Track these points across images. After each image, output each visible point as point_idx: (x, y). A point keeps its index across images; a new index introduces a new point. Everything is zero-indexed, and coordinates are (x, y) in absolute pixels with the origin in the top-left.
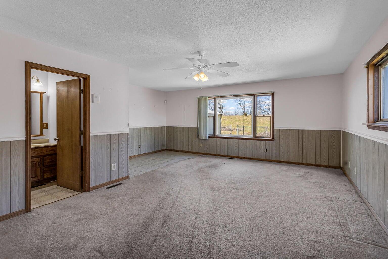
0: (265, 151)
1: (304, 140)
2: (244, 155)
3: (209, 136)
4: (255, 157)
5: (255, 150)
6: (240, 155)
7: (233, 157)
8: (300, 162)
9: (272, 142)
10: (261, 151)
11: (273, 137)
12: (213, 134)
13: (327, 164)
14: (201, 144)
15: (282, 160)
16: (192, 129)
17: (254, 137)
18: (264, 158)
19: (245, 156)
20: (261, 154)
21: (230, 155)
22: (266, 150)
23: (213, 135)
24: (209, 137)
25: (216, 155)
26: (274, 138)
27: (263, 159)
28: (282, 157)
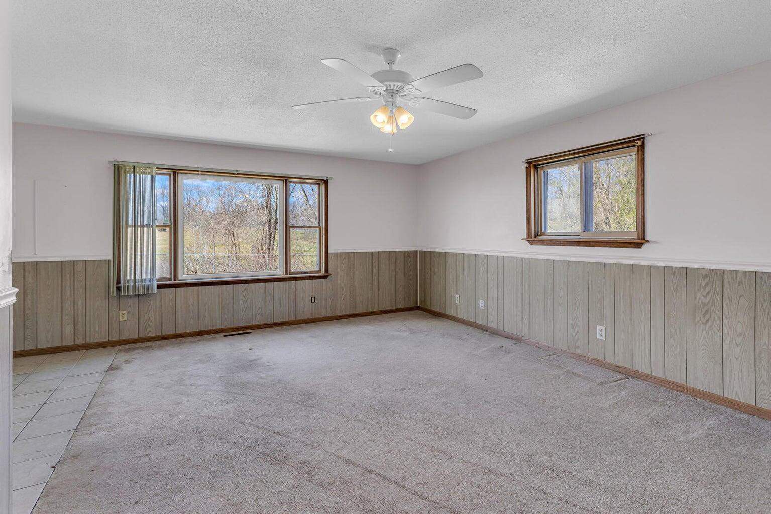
0: (312, 302)
1: (375, 270)
2: (267, 319)
3: (158, 282)
4: (292, 318)
5: (292, 303)
6: (255, 322)
7: (238, 329)
8: (370, 310)
9: (325, 280)
10: (305, 303)
11: (327, 271)
12: (169, 276)
13: (403, 307)
14: (125, 312)
15: (343, 313)
16: (80, 267)
17: (287, 274)
18: (309, 316)
19: (269, 321)
20: (305, 309)
21: (227, 327)
22: (313, 300)
23: (170, 279)
24: (159, 287)
25: (183, 337)
26: (328, 273)
27: (309, 319)
28: (343, 307)
